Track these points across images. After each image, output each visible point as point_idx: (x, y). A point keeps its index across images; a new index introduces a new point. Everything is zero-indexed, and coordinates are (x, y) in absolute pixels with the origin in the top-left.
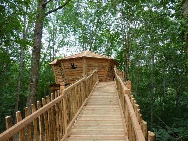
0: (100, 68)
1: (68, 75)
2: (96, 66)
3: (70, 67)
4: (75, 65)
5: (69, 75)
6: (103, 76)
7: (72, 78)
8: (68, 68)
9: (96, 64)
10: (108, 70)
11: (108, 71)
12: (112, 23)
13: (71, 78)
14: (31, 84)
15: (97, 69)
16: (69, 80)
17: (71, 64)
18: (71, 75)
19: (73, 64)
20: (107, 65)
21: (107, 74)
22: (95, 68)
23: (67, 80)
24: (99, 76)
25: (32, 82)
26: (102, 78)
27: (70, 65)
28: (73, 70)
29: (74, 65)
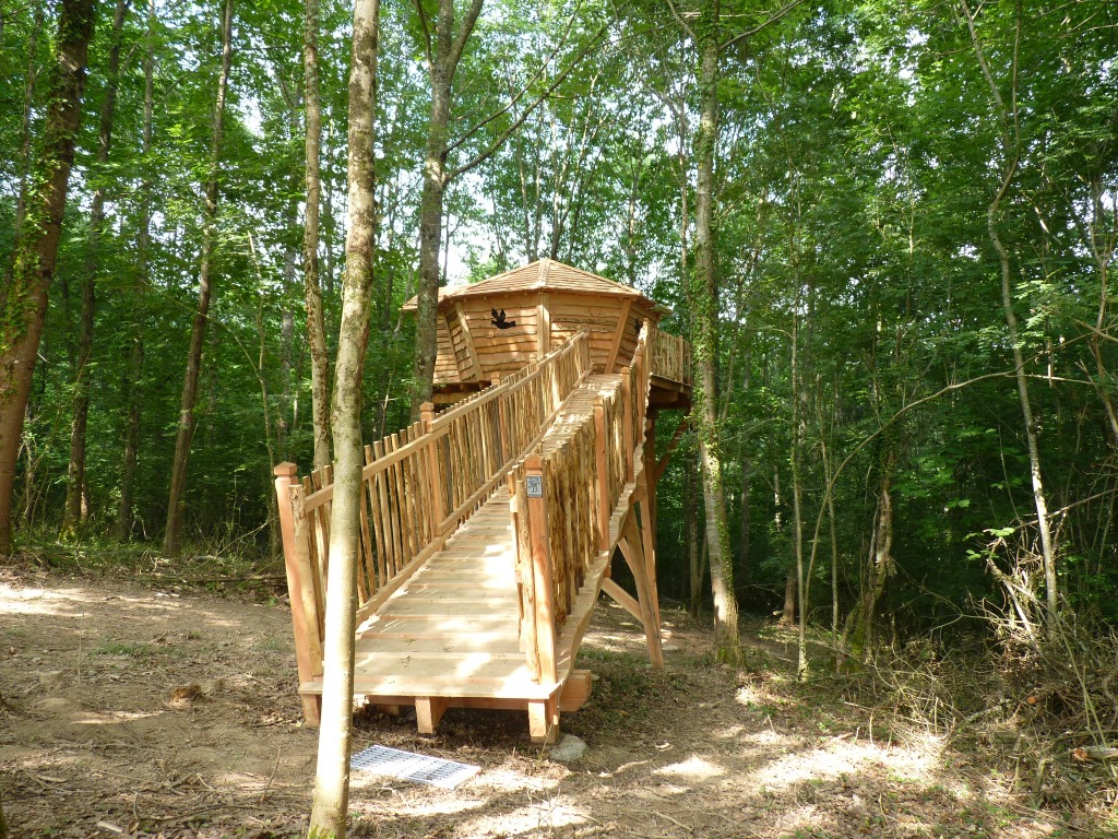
0: (595, 328)
1: (481, 350)
2: (581, 320)
3: (489, 324)
4: (508, 314)
5: (485, 351)
6: (606, 354)
7: (498, 362)
8: (481, 328)
9: (581, 312)
10: (625, 331)
11: (623, 338)
12: (650, 118)
13: (490, 363)
14: (422, 367)
15: (586, 331)
16: (486, 369)
17: (494, 313)
18: (492, 350)
19: (499, 312)
20: (621, 316)
21: (621, 347)
22: (579, 327)
23: (479, 367)
24: (592, 353)
25: (423, 363)
26: (604, 361)
27: (489, 316)
28: (500, 331)
29: (503, 313)
